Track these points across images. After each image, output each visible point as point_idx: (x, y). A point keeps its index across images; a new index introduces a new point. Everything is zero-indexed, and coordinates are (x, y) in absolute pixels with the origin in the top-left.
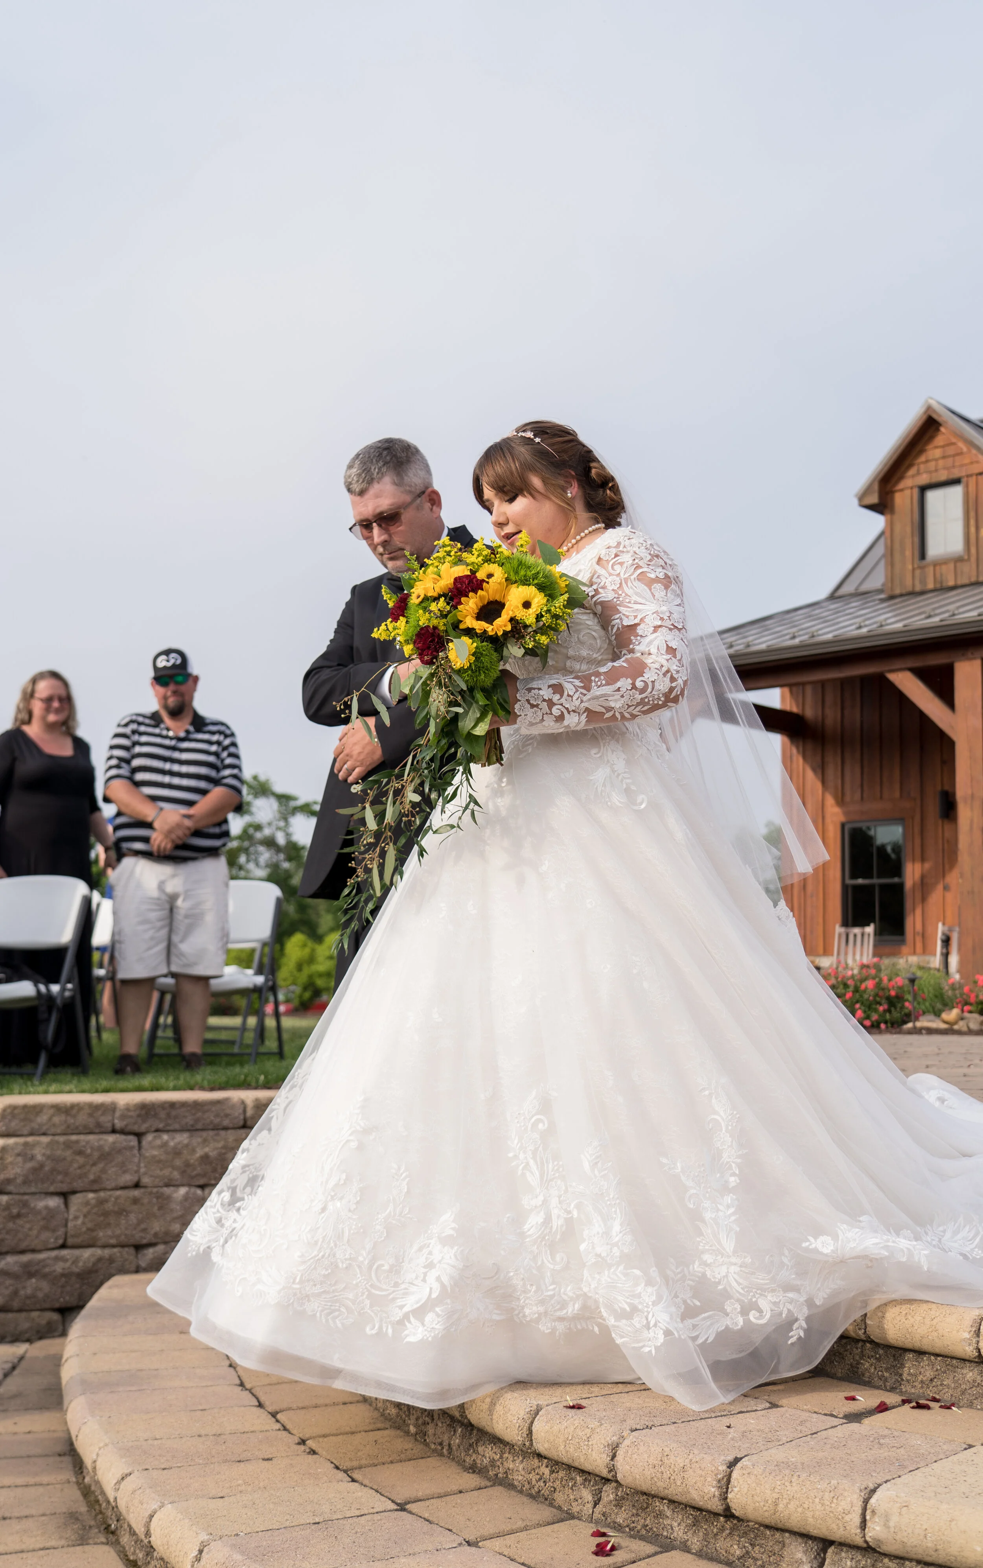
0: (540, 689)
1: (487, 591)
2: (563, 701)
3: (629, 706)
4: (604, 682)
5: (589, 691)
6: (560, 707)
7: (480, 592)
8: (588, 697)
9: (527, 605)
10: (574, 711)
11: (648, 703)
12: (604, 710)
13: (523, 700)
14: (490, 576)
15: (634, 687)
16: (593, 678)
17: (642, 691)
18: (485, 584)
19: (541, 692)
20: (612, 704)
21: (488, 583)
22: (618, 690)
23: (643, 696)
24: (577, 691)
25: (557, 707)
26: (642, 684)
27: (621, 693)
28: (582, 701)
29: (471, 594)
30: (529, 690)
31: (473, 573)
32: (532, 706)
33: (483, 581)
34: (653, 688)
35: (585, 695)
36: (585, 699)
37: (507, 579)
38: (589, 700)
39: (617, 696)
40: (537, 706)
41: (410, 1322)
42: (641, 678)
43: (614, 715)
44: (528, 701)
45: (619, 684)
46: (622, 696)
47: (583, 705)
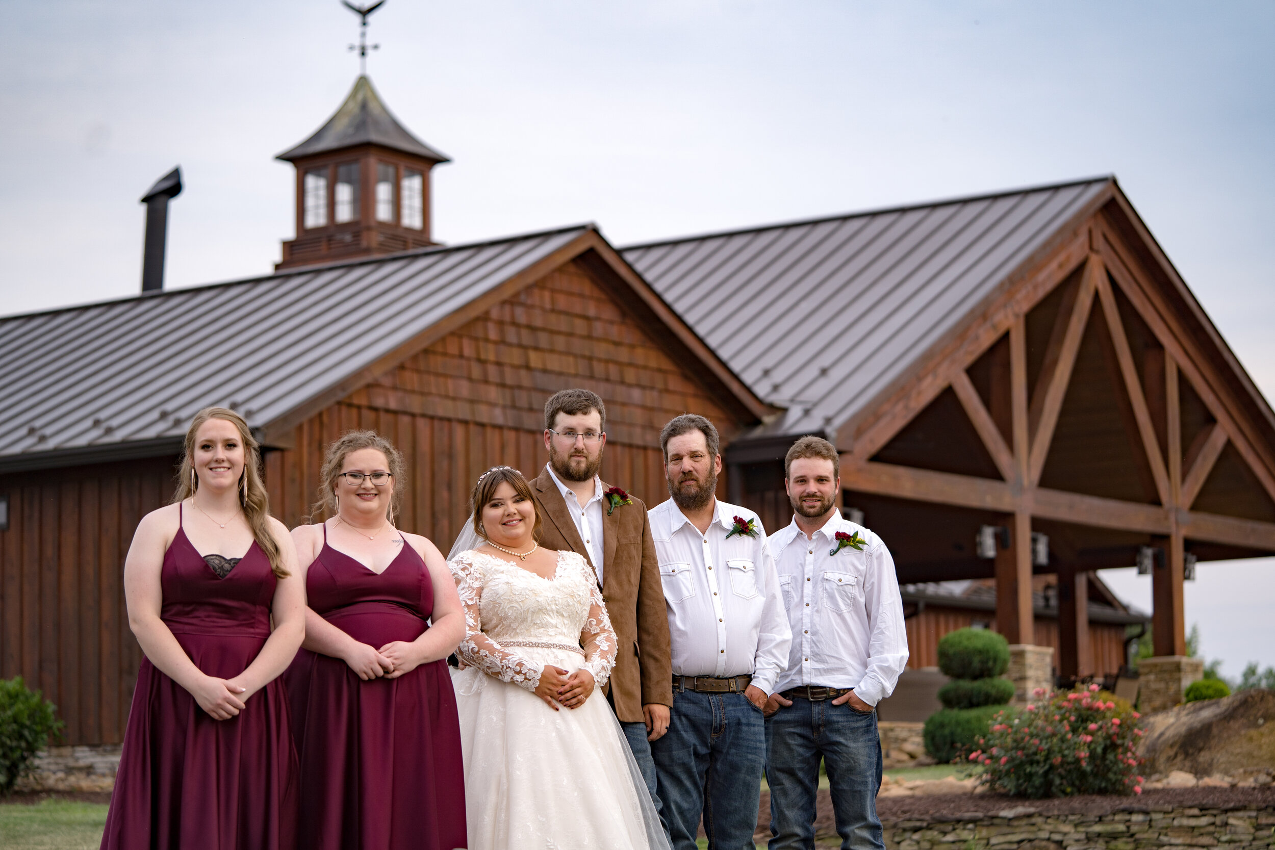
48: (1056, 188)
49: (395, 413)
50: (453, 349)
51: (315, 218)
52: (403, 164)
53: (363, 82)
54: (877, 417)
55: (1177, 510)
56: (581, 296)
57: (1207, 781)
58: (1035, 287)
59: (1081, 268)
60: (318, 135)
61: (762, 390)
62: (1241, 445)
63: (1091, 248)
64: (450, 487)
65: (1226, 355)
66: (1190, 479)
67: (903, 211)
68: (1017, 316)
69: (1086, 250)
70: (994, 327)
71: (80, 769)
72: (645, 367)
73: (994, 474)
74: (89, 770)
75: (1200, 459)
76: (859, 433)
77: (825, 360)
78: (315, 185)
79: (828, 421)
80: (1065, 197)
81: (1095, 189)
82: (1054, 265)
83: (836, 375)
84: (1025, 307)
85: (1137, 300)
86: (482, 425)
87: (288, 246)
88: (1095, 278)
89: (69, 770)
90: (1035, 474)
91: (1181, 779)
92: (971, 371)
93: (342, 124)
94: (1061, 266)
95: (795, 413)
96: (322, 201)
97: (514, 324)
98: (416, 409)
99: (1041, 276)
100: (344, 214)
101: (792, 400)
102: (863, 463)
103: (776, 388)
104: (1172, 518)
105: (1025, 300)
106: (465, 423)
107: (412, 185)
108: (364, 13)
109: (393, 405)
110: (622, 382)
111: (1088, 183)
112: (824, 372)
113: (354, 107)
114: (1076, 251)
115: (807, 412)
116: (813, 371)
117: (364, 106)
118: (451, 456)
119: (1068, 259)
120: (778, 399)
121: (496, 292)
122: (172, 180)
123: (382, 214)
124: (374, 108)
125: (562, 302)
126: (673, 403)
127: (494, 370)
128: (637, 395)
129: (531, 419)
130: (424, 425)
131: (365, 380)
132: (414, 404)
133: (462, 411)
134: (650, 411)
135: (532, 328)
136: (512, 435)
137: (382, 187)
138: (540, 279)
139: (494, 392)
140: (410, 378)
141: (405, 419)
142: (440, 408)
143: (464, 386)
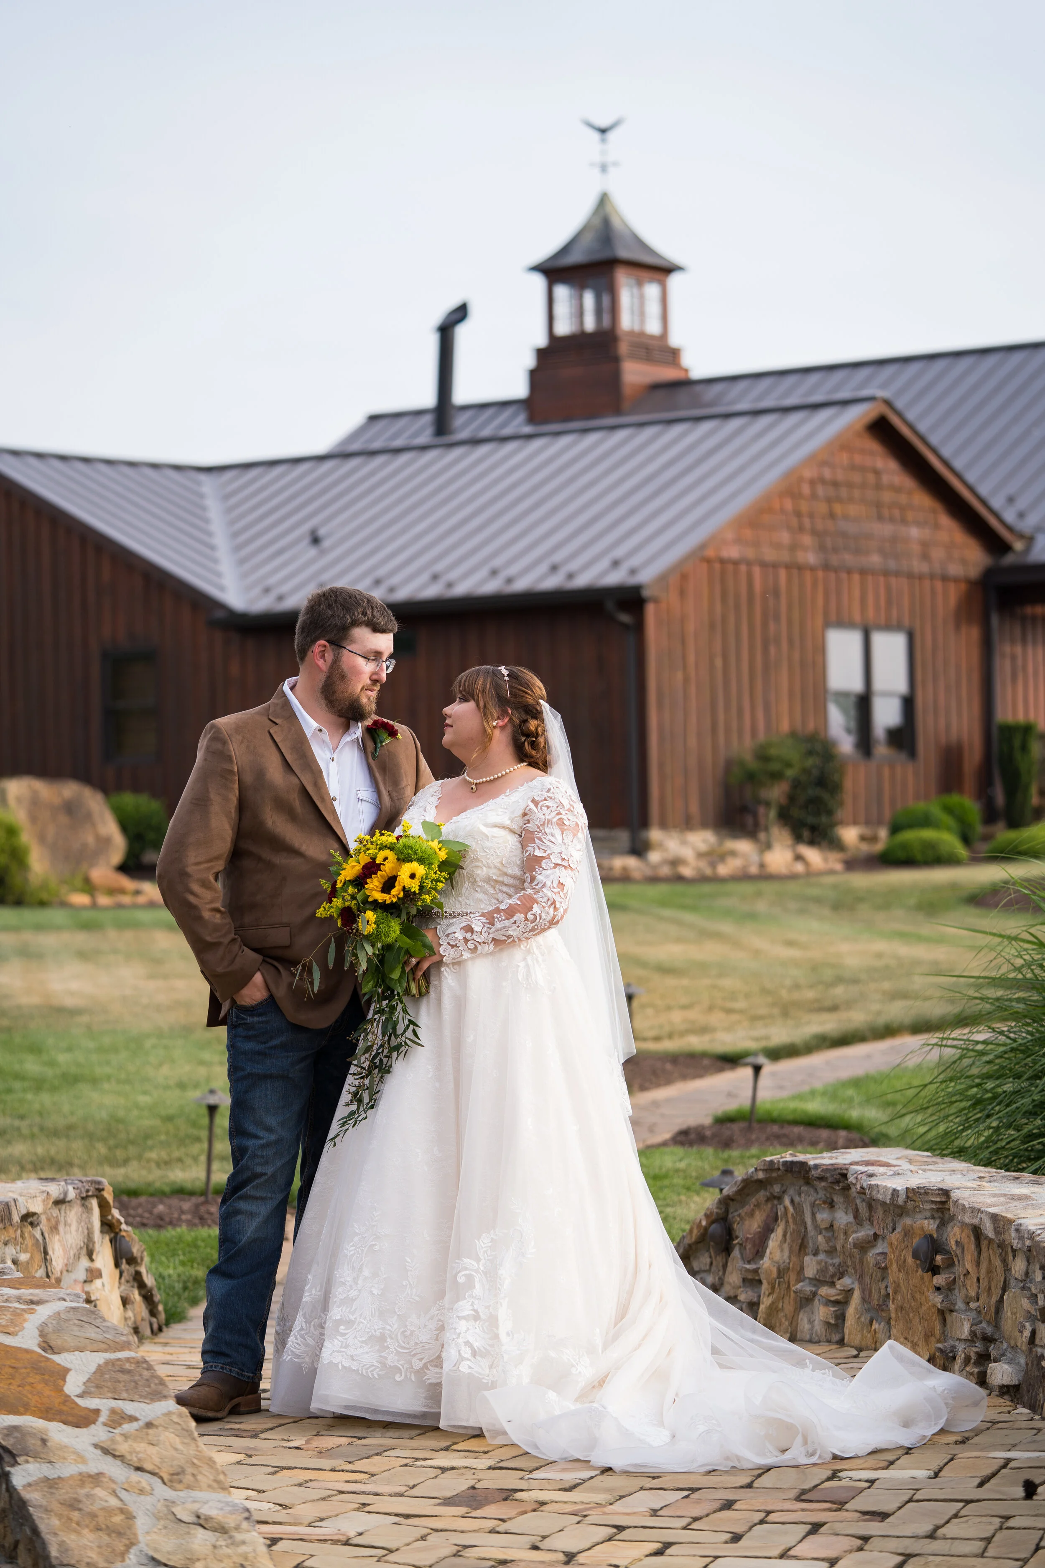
0: (455, 933)
1: (385, 871)
2: (474, 937)
3: (524, 933)
4: (504, 918)
5: (493, 925)
6: (472, 941)
7: (379, 873)
8: (493, 929)
9: (413, 876)
10: (484, 943)
11: (537, 929)
12: (506, 939)
13: (445, 944)
14: (386, 859)
15: (526, 919)
16: (495, 915)
17: (533, 922)
18: (382, 867)
19: (456, 935)
20: (511, 933)
21: (384, 865)
22: (515, 922)
23: (533, 924)
24: (484, 926)
25: (470, 942)
26: (532, 917)
27: (517, 925)
28: (489, 934)
29: (373, 876)
30: (448, 935)
31: (374, 859)
32: (453, 946)
33: (381, 864)
34: (540, 918)
35: (490, 929)
36: (491, 931)
37: (398, 859)
38: (494, 932)
39: (515, 927)
40: (455, 946)
41: (428, 1369)
42: (531, 912)
43: (513, 940)
44: (449, 943)
45: (515, 918)
46: (518, 927)
47: (490, 936)
49: (737, 562)
50: (777, 506)
52: (644, 274)
53: (603, 200)
56: (876, 452)
60: (565, 250)
61: (1009, 516)
64: (777, 619)
72: (922, 509)
78: (562, 292)
86: (801, 567)
87: (541, 354)
93: (588, 239)
95: (1038, 539)
96: (571, 310)
97: (822, 480)
98: (752, 557)
100: (590, 324)
103: (1021, 515)
106: (788, 566)
107: (652, 291)
109: (735, 556)
110: (904, 521)
113: (597, 222)
117: (606, 221)
118: (777, 594)
120: (1025, 526)
121: (811, 459)
122: (461, 313)
123: (626, 321)
124: (616, 222)
125: (858, 459)
126: (943, 536)
127: (807, 521)
128: (914, 532)
129: (834, 560)
130: (757, 571)
131: (714, 540)
132: (750, 553)
133: (785, 556)
134: (925, 545)
135: (835, 484)
136: (820, 574)
137: (626, 297)
138: (841, 444)
139: (807, 540)
140: (748, 533)
141: (743, 568)
142: (769, 555)
143: (785, 537)
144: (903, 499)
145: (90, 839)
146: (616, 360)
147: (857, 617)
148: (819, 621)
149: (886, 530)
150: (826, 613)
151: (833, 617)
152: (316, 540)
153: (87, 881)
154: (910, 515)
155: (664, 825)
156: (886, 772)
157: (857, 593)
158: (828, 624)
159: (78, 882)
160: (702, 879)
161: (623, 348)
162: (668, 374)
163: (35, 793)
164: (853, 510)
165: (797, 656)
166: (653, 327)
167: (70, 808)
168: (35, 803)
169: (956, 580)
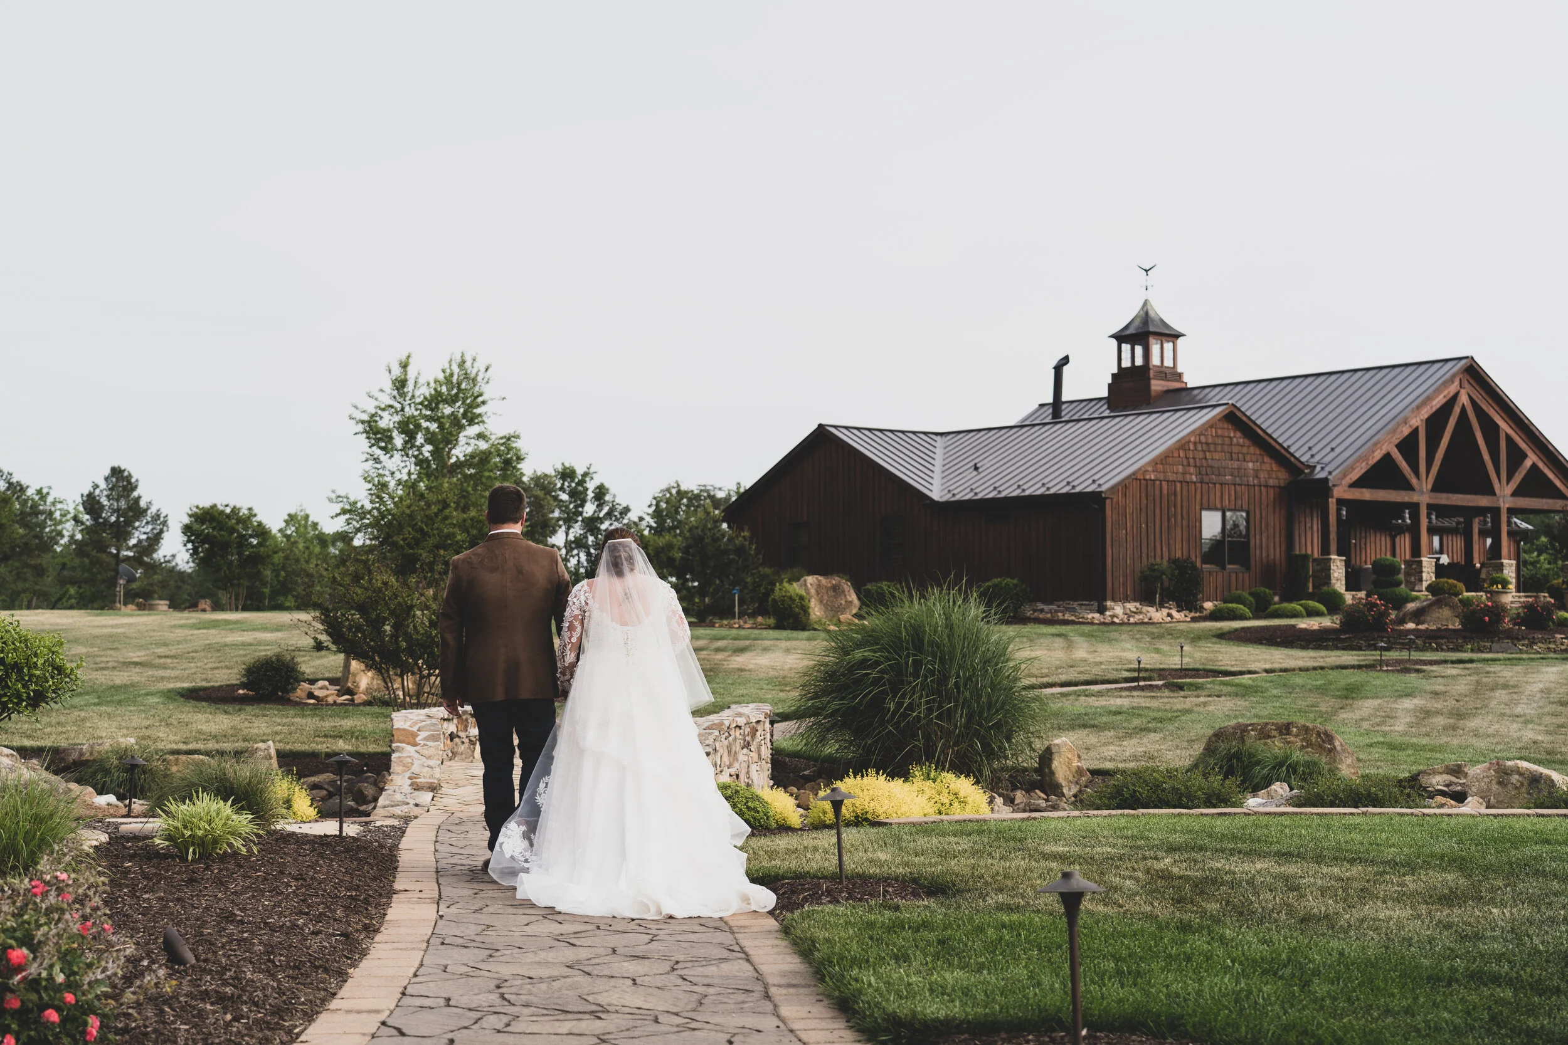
48: (1446, 361)
49: (1154, 480)
50: (1176, 454)
51: (1126, 363)
52: (1164, 338)
53: (1146, 303)
54: (1353, 469)
55: (1504, 496)
56: (1228, 429)
57: (1420, 627)
58: (1432, 407)
59: (1455, 397)
60: (1126, 327)
61: (1304, 459)
62: (1541, 465)
63: (1461, 387)
64: (1175, 506)
65: (1531, 427)
66: (1511, 484)
67: (1381, 368)
68: (1422, 420)
69: (1459, 388)
70: (1410, 426)
71: (1039, 610)
72: (1254, 454)
73: (1409, 487)
74: (1042, 611)
75: (1517, 474)
76: (1345, 476)
77: (1333, 445)
78: (1126, 348)
79: (1330, 473)
80: (1450, 364)
81: (1463, 362)
82: (1442, 396)
83: (1338, 451)
84: (1426, 416)
85: (1485, 406)
86: (1188, 482)
87: (1114, 377)
88: (1464, 399)
89: (1035, 611)
90: (1430, 487)
91: (1411, 626)
92: (1399, 446)
93: (1137, 322)
94: (1445, 397)
95: (1318, 468)
96: (1129, 355)
97: (1200, 442)
98: (1162, 478)
99: (1434, 403)
100: (1139, 361)
101: (1318, 463)
102: (1346, 488)
103: (1310, 458)
104: (1501, 500)
105: (1426, 413)
106: (1181, 482)
107: (1168, 346)
108: (1147, 271)
109: (1153, 478)
110: (1245, 461)
111: (1460, 359)
112: (1333, 449)
113: (1142, 313)
114: (1453, 388)
115: (1322, 468)
116: (1328, 449)
117: (1147, 313)
118: (1175, 495)
119: (1449, 393)
120: (1312, 462)
121: (1193, 432)
122: (1065, 360)
123: (1155, 360)
124: (1152, 314)
125: (1220, 432)
126: (1267, 467)
127: (1191, 461)
128: (1251, 465)
129: (1206, 479)
130: (1164, 484)
131: (1143, 470)
132: (1161, 476)
133: (1180, 478)
134: (1256, 471)
135: (1207, 444)
136: (1199, 485)
137: (1155, 349)
138: (1211, 425)
139: (1192, 470)
140: (1160, 467)
141: (1158, 482)
142: (1171, 477)
143: (1180, 468)
144: (1245, 450)
145: (843, 602)
146: (1149, 379)
147: (1219, 506)
148: (1198, 507)
149: (1235, 464)
150: (1202, 504)
151: (1205, 505)
152: (976, 468)
153: (839, 620)
154: (1248, 458)
155: (1113, 600)
156: (1233, 576)
157: (1218, 494)
158: (1201, 509)
159: (835, 620)
160: (1122, 624)
161: (1152, 374)
162: (1177, 385)
163: (819, 581)
164: (1216, 456)
165: (1185, 522)
166: (1168, 363)
167: (835, 588)
168: (819, 586)
169: (1273, 487)
